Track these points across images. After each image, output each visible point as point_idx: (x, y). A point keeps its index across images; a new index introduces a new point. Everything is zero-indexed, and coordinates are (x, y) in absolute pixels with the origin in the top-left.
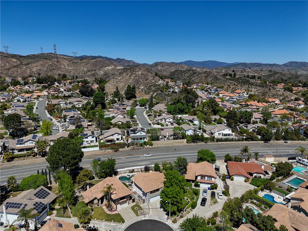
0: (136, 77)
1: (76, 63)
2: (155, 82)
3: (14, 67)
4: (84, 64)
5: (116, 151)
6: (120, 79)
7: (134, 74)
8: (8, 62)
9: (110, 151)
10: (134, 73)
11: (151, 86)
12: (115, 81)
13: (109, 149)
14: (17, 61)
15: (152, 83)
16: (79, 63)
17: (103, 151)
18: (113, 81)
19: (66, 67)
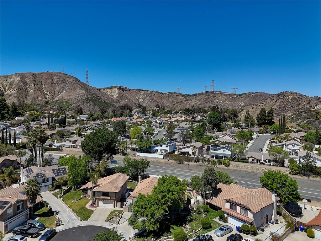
0: (283, 102)
1: (235, 98)
2: (310, 107)
3: (179, 102)
4: (243, 99)
5: (180, 164)
6: (262, 105)
7: (281, 99)
8: (176, 99)
9: (174, 162)
10: (282, 97)
11: (303, 112)
12: (254, 108)
13: (173, 159)
14: (183, 99)
15: (304, 109)
16: (237, 98)
17: (166, 160)
18: (252, 108)
19: (221, 101)
